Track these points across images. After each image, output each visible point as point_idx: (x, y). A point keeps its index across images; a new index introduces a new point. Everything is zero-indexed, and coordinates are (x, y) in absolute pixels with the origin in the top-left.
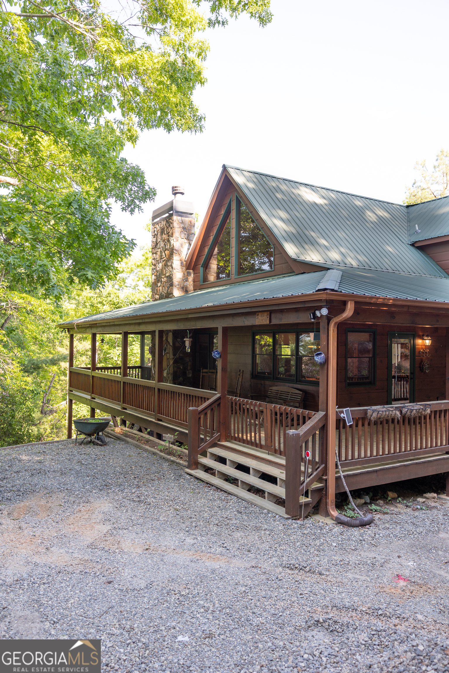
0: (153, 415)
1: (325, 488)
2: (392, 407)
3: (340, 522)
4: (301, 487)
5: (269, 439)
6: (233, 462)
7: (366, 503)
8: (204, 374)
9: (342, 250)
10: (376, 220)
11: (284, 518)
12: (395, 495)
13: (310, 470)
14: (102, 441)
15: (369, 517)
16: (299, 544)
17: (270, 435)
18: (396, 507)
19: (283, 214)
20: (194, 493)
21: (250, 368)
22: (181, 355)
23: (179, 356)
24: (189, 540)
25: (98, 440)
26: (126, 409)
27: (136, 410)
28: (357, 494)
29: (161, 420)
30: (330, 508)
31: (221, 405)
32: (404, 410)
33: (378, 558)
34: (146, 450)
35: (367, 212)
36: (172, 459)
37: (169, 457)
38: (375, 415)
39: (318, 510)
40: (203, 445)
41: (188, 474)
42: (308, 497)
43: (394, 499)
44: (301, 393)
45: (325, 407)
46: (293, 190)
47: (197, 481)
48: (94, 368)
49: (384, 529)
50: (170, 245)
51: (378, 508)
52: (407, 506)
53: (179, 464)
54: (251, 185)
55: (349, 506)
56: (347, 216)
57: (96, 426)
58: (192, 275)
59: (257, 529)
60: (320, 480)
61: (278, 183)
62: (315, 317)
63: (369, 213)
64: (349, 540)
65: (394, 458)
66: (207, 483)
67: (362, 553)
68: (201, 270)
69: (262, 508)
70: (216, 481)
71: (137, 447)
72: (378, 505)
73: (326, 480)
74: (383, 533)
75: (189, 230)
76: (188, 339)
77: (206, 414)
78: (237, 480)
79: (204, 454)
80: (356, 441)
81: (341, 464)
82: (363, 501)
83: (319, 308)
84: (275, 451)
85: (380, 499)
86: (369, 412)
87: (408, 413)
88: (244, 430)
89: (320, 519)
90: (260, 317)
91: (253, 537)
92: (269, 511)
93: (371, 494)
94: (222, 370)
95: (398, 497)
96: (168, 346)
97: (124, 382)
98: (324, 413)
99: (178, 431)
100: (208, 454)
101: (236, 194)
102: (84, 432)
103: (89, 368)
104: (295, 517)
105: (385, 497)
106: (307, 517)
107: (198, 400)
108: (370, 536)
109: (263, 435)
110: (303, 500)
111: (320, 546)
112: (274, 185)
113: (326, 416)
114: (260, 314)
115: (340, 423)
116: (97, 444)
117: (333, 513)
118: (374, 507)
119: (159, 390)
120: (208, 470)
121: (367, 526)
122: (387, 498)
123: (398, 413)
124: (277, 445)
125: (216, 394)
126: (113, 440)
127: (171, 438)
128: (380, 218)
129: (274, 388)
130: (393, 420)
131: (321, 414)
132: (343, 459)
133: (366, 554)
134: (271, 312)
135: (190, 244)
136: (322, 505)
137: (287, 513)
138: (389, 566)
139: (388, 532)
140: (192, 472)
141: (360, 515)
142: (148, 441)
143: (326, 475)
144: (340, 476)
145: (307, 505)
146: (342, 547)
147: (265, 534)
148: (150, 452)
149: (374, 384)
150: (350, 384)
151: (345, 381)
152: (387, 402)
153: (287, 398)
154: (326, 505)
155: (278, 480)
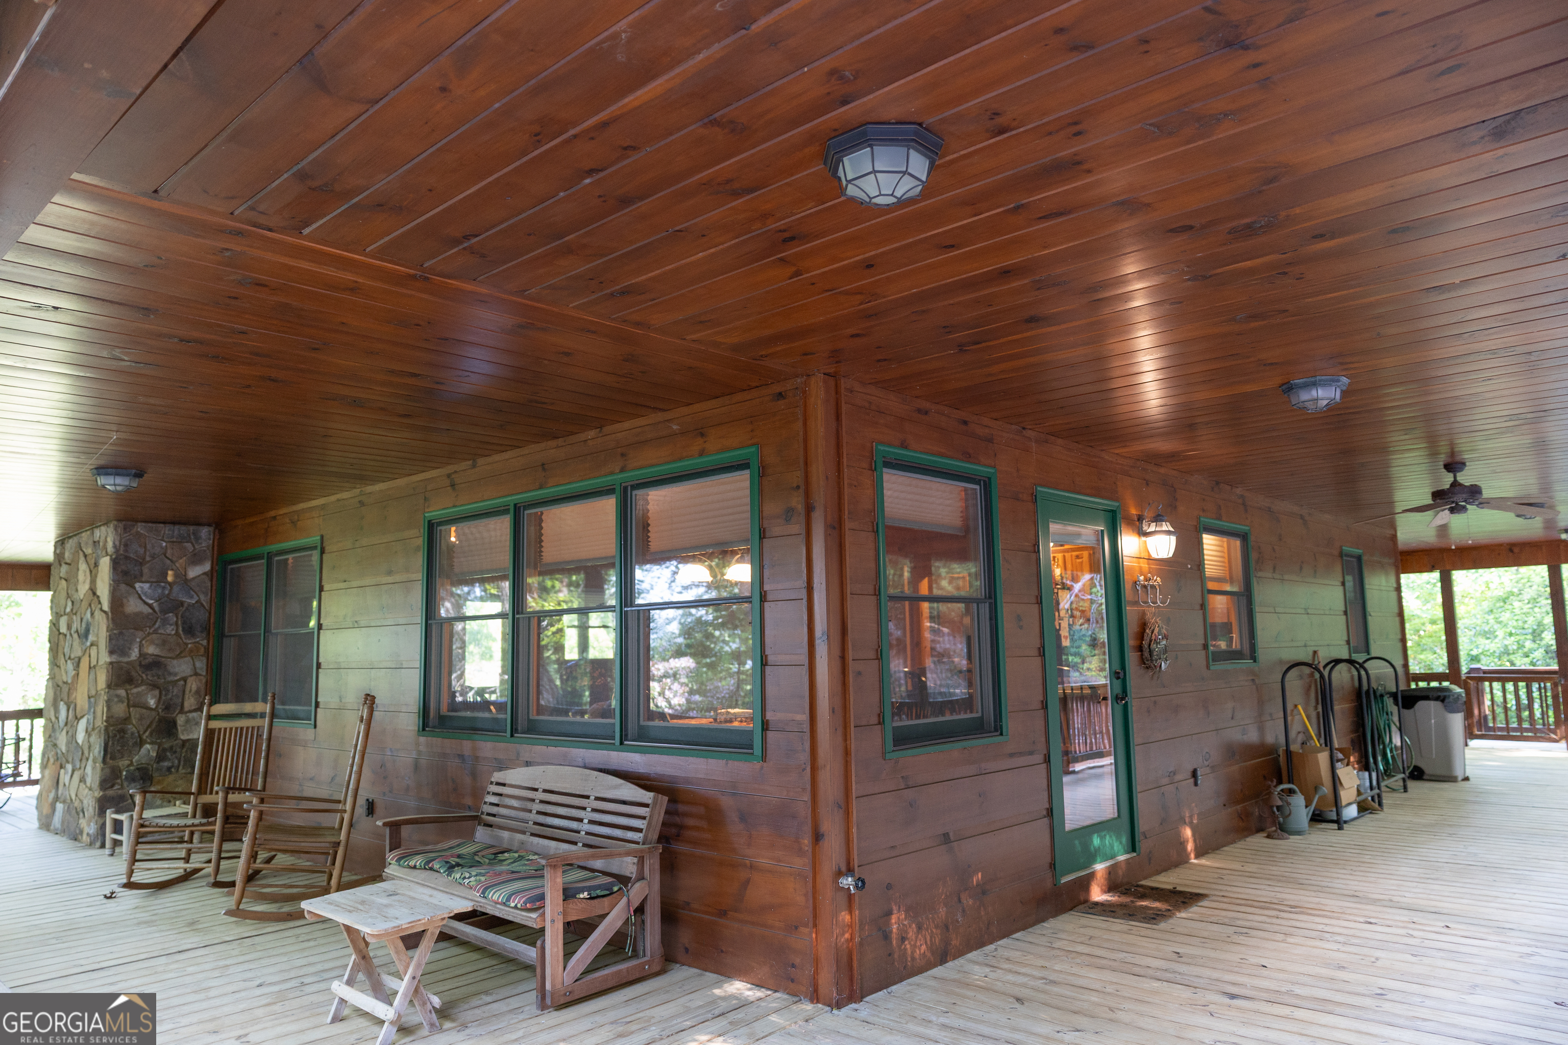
8: (214, 724)
21: (414, 684)
22: (151, 650)
23: (142, 655)
44: (647, 796)
96: (97, 613)
129: (516, 776)
149: (998, 729)
150: (903, 739)
151: (881, 722)
152: (1050, 812)
153: (574, 825)
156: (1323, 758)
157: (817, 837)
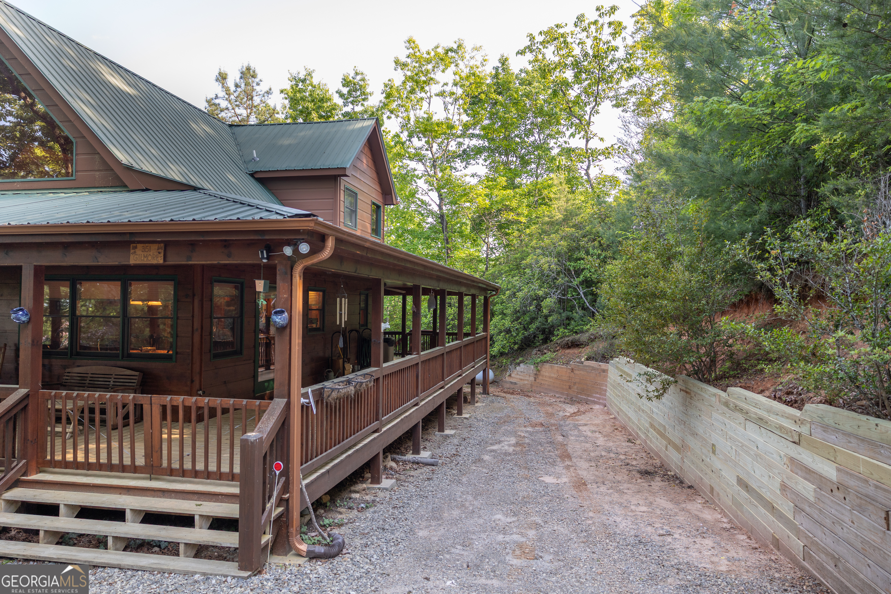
1: (287, 511)
3: (314, 557)
5: (156, 455)
11: (242, 577)
12: (328, 497)
15: (338, 538)
17: (157, 447)
30: (295, 540)
31: (31, 407)
38: (334, 395)
44: (137, 373)
45: (286, 392)
51: (330, 520)
52: (350, 508)
60: (280, 502)
66: (27, 560)
69: (188, 573)
70: (48, 550)
72: (322, 517)
73: (287, 500)
78: (103, 538)
84: (171, 473)
86: (327, 392)
89: (281, 561)
90: (139, 252)
98: (286, 400)
105: (321, 504)
113: (288, 405)
114: (139, 246)
117: (300, 546)
118: (326, 521)
122: (325, 505)
124: (175, 460)
125: (17, 389)
131: (280, 402)
134: (167, 245)
136: (280, 539)
137: (242, 569)
143: (288, 493)
144: (302, 488)
149: (241, 353)
150: (216, 356)
151: (210, 351)
152: (254, 376)
153: (108, 383)
154: (288, 536)
155: (197, 518)
156: (341, 361)
157: (192, 381)
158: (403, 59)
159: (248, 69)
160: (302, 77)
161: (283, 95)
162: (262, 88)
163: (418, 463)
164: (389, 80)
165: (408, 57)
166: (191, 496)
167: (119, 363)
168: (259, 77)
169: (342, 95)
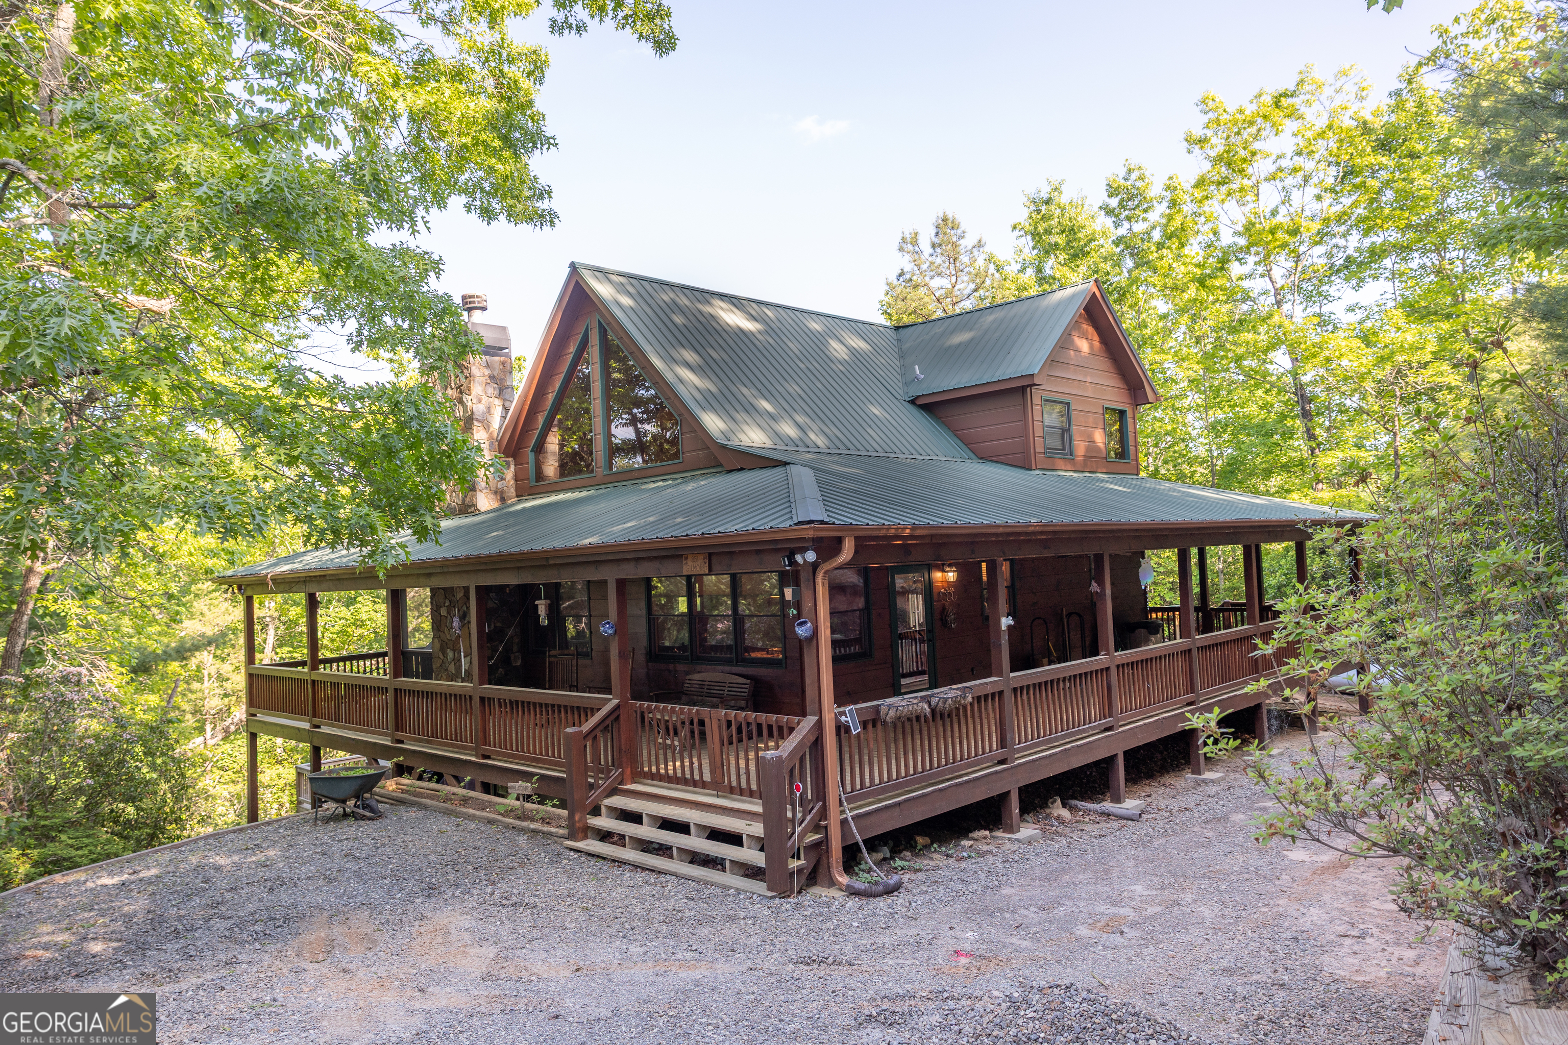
0: (471, 749)
1: (825, 841)
2: (916, 698)
3: (854, 893)
4: (790, 843)
5: (719, 771)
6: (653, 818)
7: (885, 859)
8: (552, 660)
9: (799, 419)
10: (846, 358)
11: (767, 897)
12: (927, 840)
13: (799, 815)
14: (372, 810)
15: (893, 879)
16: (803, 930)
17: (719, 763)
18: (932, 859)
19: (689, 356)
20: (598, 880)
21: (644, 642)
24: (635, 949)
25: (364, 808)
26: (402, 742)
27: (428, 742)
28: (873, 844)
29: (488, 757)
30: (835, 873)
31: (622, 718)
32: (934, 701)
33: (923, 934)
34: (472, 818)
35: (831, 341)
36: (532, 826)
37: (525, 824)
38: (892, 713)
39: (815, 877)
40: (594, 794)
41: (571, 849)
42: (799, 858)
43: (927, 847)
44: (748, 681)
45: (816, 707)
46: (700, 306)
47: (593, 860)
48: (315, 661)
49: (921, 893)
50: (465, 410)
51: (906, 863)
52: (947, 856)
53: (551, 834)
54: (626, 301)
55: (862, 867)
56: (797, 352)
57: (359, 782)
58: (512, 467)
59: (732, 919)
60: (816, 828)
61: (672, 295)
62: (793, 563)
63: (834, 344)
64: (874, 915)
65: (925, 779)
66: (614, 861)
67: (897, 931)
68: (531, 457)
69: (726, 887)
70: (630, 854)
71: (448, 813)
72: (902, 859)
73: (826, 828)
74: (920, 899)
75: (501, 380)
76: (543, 602)
77: (595, 737)
78: (670, 848)
79: (596, 812)
80: (866, 758)
81: (846, 799)
82: (880, 856)
83: (803, 550)
84: (732, 790)
85: (906, 849)
86: (883, 710)
87: (941, 704)
88: (653, 758)
89: (821, 892)
90: (690, 563)
91: (731, 931)
92: (738, 891)
93: (891, 843)
94: (620, 656)
95: (932, 843)
97: (396, 690)
98: (816, 719)
99: (536, 774)
100: (603, 810)
101: (598, 317)
102: (335, 796)
103: (303, 664)
104: (784, 894)
105: (911, 846)
106: (799, 892)
107: (566, 712)
108: (902, 905)
109: (706, 763)
110: (794, 864)
111: (835, 929)
112: (666, 298)
113: (820, 724)
114: (690, 556)
115: (842, 729)
116: (363, 818)
117: (840, 879)
118: (899, 863)
119: (482, 699)
120: (605, 836)
121: (895, 893)
122: (915, 847)
123: (926, 706)
124: (734, 778)
125: (610, 700)
126: (387, 806)
127: (526, 788)
128: (853, 351)
129: (696, 676)
130: (918, 718)
131: (811, 720)
132: (849, 789)
133: (904, 931)
134: (711, 557)
135: (506, 409)
136: (822, 870)
137: (769, 889)
138: (939, 942)
139: (928, 897)
140: (580, 845)
141: (879, 876)
142: (465, 800)
143: (826, 819)
144: (846, 819)
145: (800, 871)
146: (866, 927)
147: (746, 924)
148: (480, 819)
149: (870, 655)
152: (893, 685)
153: (722, 692)
154: (829, 867)
155: (744, 837)
158: (1198, 132)
159: (945, 220)
160: (1045, 196)
161: (1017, 233)
162: (967, 243)
163: (1108, 815)
164: (1171, 178)
165: (1207, 127)
166: (745, 816)
167: (727, 668)
168: (963, 227)
169: (1109, 212)
